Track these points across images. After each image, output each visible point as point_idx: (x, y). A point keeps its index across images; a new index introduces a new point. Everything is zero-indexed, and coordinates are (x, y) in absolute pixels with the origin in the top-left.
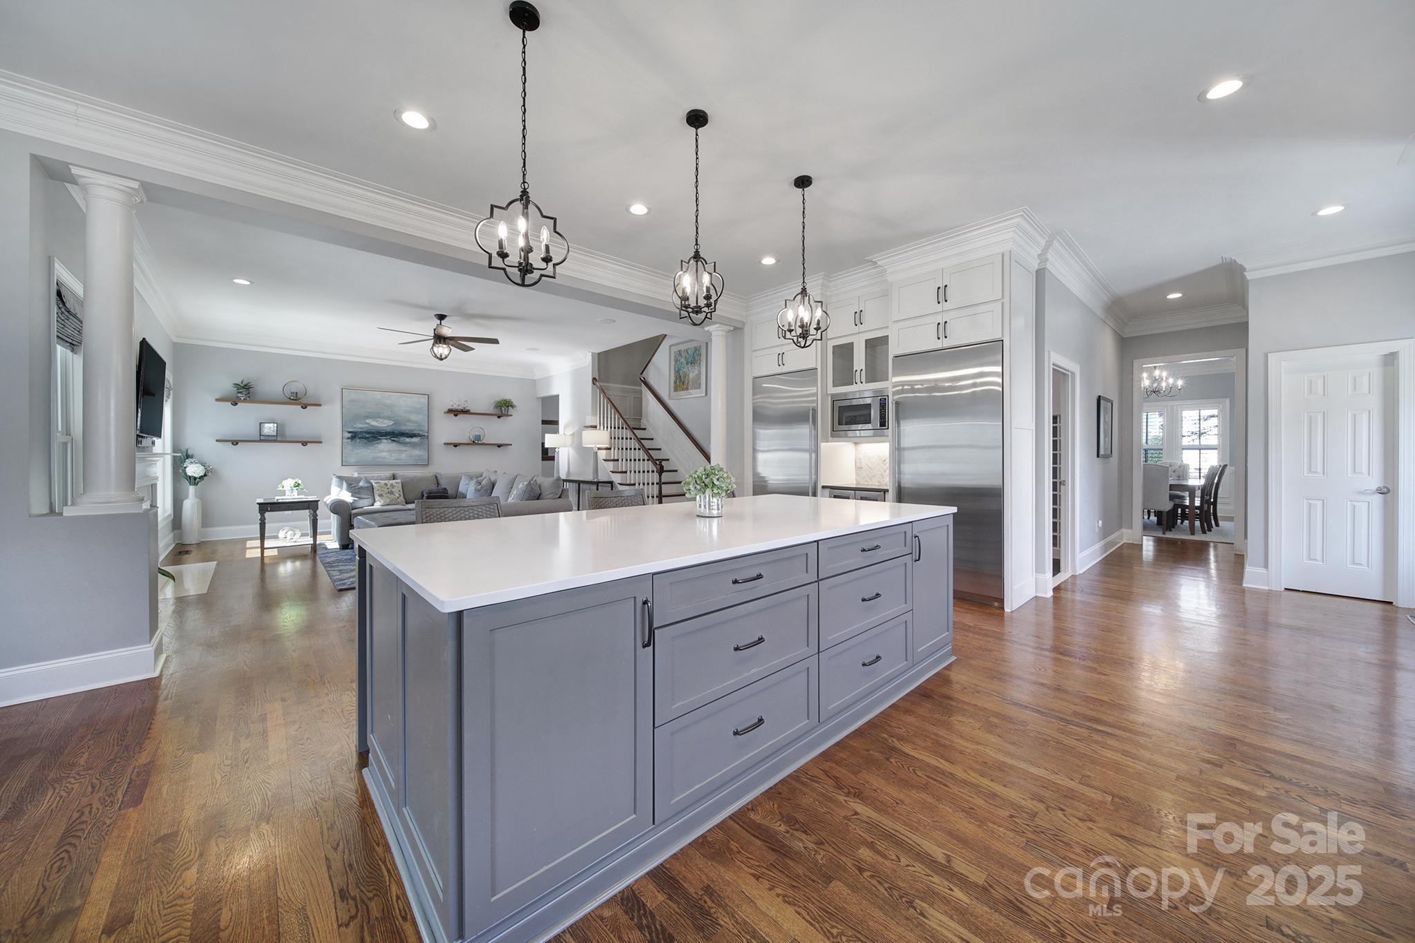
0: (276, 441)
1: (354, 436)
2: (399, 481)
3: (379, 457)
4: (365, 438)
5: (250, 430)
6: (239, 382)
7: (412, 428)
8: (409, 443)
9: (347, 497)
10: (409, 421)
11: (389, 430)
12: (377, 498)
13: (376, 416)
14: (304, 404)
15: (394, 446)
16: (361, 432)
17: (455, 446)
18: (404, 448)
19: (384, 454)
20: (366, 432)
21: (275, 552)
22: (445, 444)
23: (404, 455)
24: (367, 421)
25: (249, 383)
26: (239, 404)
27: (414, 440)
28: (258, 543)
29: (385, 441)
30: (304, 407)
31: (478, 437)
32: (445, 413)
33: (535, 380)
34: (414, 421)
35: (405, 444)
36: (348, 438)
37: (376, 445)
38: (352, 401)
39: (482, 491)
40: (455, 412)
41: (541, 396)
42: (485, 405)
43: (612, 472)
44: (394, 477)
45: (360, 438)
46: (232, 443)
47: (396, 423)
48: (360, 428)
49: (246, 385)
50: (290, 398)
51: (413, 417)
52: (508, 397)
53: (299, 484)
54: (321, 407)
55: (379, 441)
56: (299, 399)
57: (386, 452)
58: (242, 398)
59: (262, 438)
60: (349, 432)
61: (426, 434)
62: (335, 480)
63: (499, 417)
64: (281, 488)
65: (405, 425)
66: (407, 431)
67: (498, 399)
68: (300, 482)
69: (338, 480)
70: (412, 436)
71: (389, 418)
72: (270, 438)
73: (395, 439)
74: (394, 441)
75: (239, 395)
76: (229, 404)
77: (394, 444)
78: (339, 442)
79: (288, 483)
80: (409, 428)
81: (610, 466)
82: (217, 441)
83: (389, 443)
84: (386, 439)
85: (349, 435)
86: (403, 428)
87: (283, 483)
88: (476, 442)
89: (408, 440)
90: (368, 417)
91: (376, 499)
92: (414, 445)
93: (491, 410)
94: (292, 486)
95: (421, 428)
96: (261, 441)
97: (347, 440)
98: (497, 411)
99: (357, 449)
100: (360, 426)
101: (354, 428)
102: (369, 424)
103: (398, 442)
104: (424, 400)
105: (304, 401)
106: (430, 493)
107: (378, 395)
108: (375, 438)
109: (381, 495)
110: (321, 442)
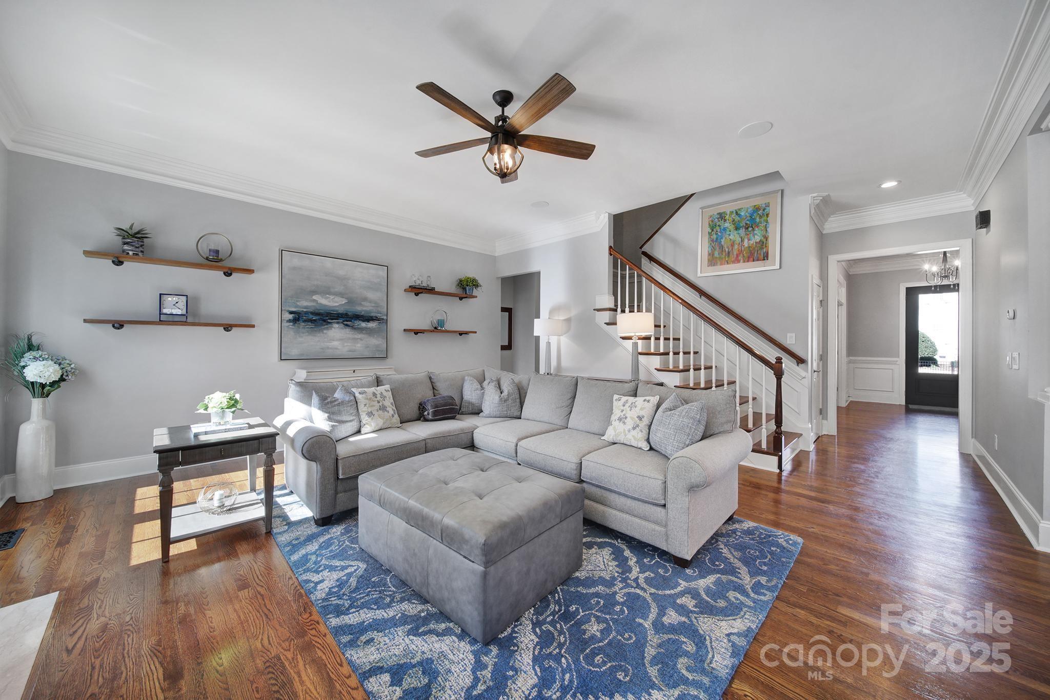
0: (185, 323)
1: (298, 318)
2: (387, 387)
3: (328, 348)
4: (311, 321)
5: (146, 305)
6: (125, 227)
7: (368, 309)
8: (366, 329)
9: (321, 421)
10: (365, 299)
11: (341, 310)
12: (365, 418)
13: (326, 292)
14: (230, 268)
15: (346, 333)
16: (306, 313)
17: (416, 333)
18: (360, 336)
19: (336, 344)
20: (312, 313)
21: (192, 545)
22: (405, 330)
23: (359, 345)
24: (314, 297)
25: (142, 230)
26: (125, 263)
27: (372, 325)
28: (155, 526)
29: (336, 326)
30: (228, 274)
31: (441, 323)
32: (405, 290)
33: (495, 257)
34: (371, 301)
35: (361, 330)
36: (289, 321)
37: (325, 331)
38: (294, 268)
39: (510, 402)
40: (417, 290)
41: (501, 276)
42: (445, 283)
43: (658, 370)
44: (378, 382)
45: (305, 321)
46: (113, 326)
47: (350, 301)
48: (306, 307)
49: (138, 233)
50: (207, 259)
51: (371, 295)
52: (471, 275)
53: (236, 401)
54: (253, 275)
55: (329, 325)
56: (221, 260)
57: (337, 340)
58: (131, 253)
59: (163, 318)
60: (291, 313)
61: (385, 317)
62: (293, 388)
63: (461, 299)
64: (202, 411)
65: (361, 304)
66: (363, 313)
67: (462, 277)
68: (237, 396)
69: (298, 389)
70: (369, 319)
71: (341, 295)
72: (177, 319)
73: (348, 323)
74: (347, 325)
75: (126, 247)
76: (109, 262)
77: (348, 330)
78: (275, 325)
79: (218, 399)
80: (364, 309)
81: (656, 361)
82: (85, 321)
83: (342, 328)
84: (338, 323)
85: (291, 317)
86: (360, 309)
87: (206, 402)
88: (437, 329)
89: (363, 324)
90: (314, 292)
91: (364, 422)
92: (370, 332)
93: (453, 289)
94: (225, 404)
95: (379, 309)
96: (161, 322)
97: (289, 324)
98: (459, 291)
99: (302, 337)
100: (304, 304)
101: (297, 306)
102: (314, 301)
103: (353, 327)
104: (382, 272)
105: (228, 264)
106: (437, 407)
107: (328, 262)
108: (324, 321)
109: (370, 414)
110: (253, 326)
